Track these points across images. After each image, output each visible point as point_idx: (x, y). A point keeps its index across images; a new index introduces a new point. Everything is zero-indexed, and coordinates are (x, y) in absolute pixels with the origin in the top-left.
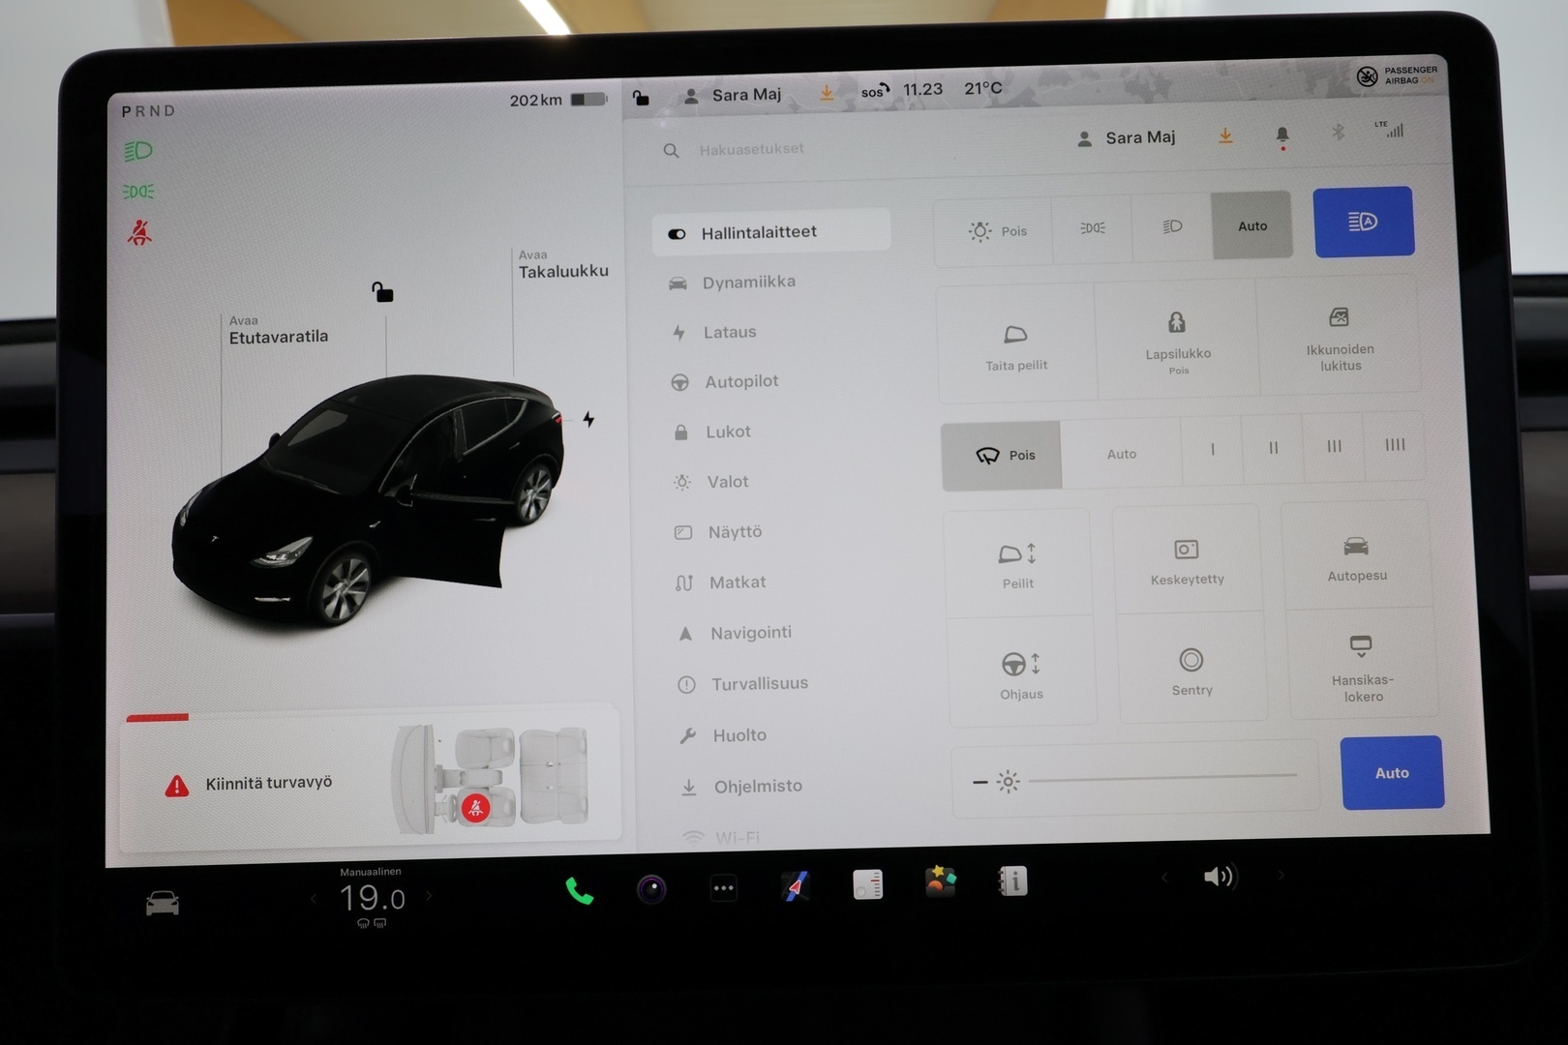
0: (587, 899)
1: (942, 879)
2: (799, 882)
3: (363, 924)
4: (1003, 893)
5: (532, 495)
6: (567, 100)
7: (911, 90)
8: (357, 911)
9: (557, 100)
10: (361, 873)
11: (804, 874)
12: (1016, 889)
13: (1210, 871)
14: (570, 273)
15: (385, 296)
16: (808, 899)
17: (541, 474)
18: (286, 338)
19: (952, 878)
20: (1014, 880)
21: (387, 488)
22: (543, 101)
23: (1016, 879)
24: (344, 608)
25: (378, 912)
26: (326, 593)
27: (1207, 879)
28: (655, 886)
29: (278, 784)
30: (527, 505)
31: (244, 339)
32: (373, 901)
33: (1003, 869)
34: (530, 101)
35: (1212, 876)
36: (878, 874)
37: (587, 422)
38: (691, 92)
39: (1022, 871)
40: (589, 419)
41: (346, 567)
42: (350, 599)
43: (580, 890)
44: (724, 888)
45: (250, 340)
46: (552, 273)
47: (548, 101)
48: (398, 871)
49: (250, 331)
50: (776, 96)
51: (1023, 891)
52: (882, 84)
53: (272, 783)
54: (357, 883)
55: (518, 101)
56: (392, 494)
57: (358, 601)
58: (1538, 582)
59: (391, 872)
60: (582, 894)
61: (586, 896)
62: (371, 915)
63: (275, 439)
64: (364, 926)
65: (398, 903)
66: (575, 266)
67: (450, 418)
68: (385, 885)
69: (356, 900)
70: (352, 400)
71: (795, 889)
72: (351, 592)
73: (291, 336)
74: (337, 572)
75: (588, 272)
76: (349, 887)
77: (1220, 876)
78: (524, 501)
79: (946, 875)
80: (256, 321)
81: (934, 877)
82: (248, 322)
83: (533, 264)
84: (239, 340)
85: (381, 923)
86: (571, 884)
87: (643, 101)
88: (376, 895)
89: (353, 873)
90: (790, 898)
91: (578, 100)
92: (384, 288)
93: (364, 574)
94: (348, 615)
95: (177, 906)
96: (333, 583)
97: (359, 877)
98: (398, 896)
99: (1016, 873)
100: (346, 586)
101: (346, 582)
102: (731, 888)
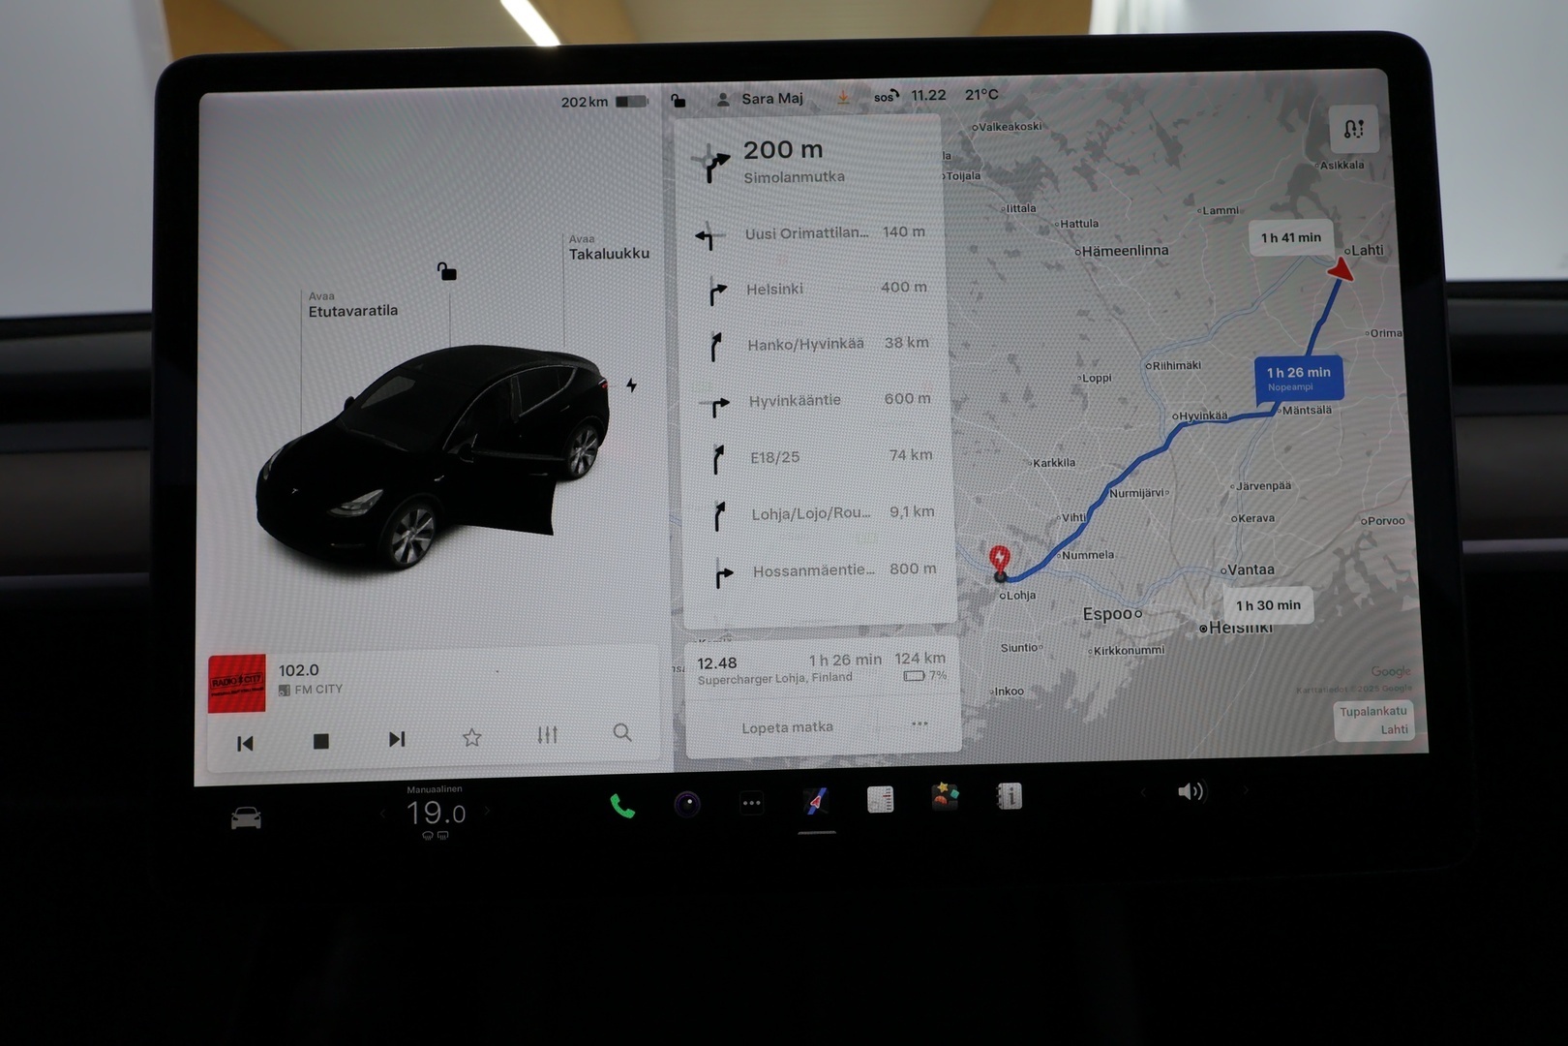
0: (629, 814)
1: (946, 794)
2: (819, 797)
3: (427, 836)
4: (1001, 807)
5: (581, 451)
6: (613, 102)
7: (918, 95)
8: (423, 825)
9: (604, 102)
10: (426, 790)
11: (823, 790)
12: (1012, 803)
13: (1184, 787)
14: (614, 255)
15: (449, 275)
16: (826, 812)
17: (589, 433)
18: (360, 312)
19: (955, 794)
20: (1011, 794)
21: (450, 446)
22: (591, 103)
24: (412, 553)
25: (441, 825)
26: (396, 539)
27: (1180, 794)
28: (690, 801)
30: (576, 462)
31: (322, 312)
32: (437, 815)
33: (1000, 785)
34: (580, 103)
35: (1185, 791)
36: (889, 790)
37: (630, 388)
38: (723, 96)
39: (1017, 787)
40: (632, 385)
41: (413, 516)
42: (417, 545)
43: (623, 805)
44: (752, 803)
45: (327, 314)
46: (599, 255)
47: (595, 102)
48: (459, 789)
49: (327, 305)
50: (798, 100)
51: (1018, 804)
52: (892, 90)
54: (422, 799)
55: (568, 102)
56: (455, 451)
57: (424, 547)
58: (1470, 547)
59: (454, 790)
60: (624, 809)
61: (629, 810)
62: (435, 828)
63: (350, 402)
64: (430, 838)
65: (459, 817)
66: (620, 249)
67: (507, 383)
68: (448, 801)
69: (422, 815)
70: (420, 367)
71: (816, 804)
72: (417, 539)
73: (365, 310)
74: (405, 521)
75: (631, 254)
76: (415, 803)
77: (1192, 791)
78: (574, 458)
79: (950, 791)
80: (333, 297)
81: (939, 793)
82: (326, 297)
83: (582, 247)
84: (317, 313)
85: (443, 836)
86: (615, 800)
87: (680, 103)
88: (439, 810)
89: (418, 791)
90: (811, 812)
91: (622, 102)
92: (449, 267)
93: (429, 523)
94: (415, 559)
95: (259, 821)
96: (402, 531)
97: (424, 794)
98: (459, 811)
99: (1012, 789)
100: (413, 533)
101: (413, 529)
102: (758, 803)
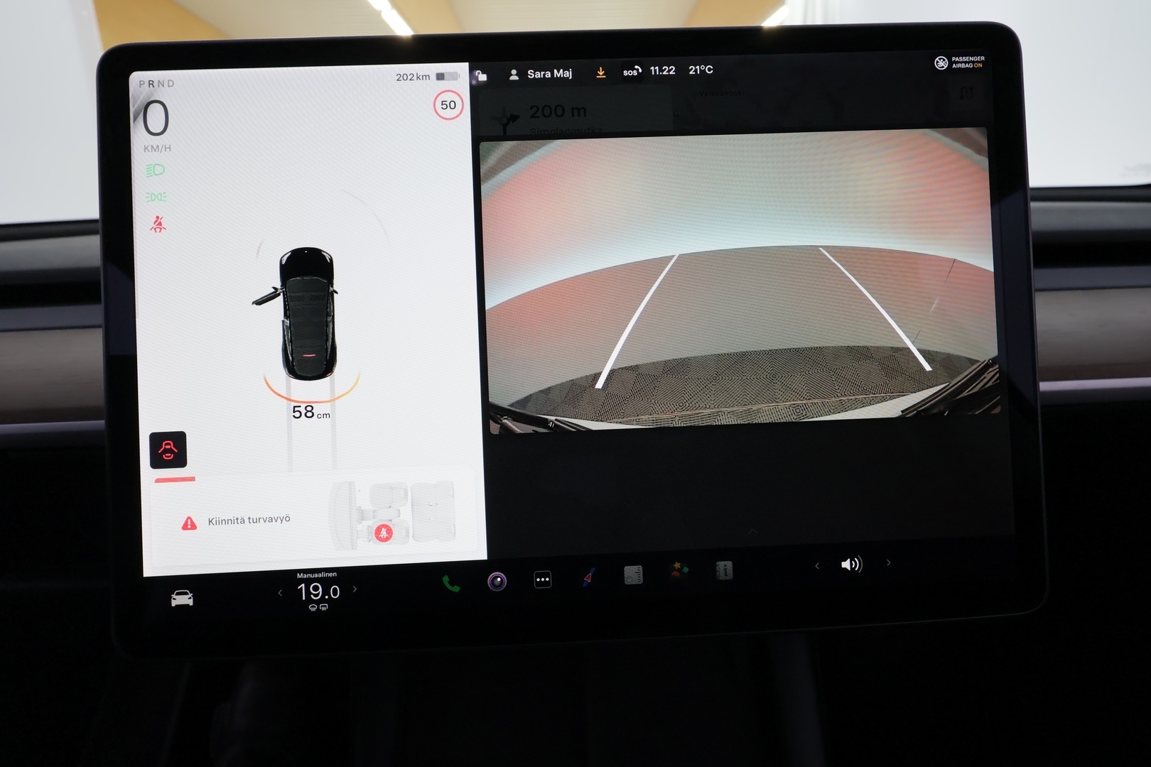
0: (456, 589)
1: (680, 570)
2: (590, 574)
3: (313, 608)
4: (718, 578)
6: (433, 77)
8: (309, 600)
9: (427, 77)
10: (311, 576)
11: (593, 570)
12: (726, 575)
16: (596, 585)
19: (686, 570)
22: (418, 78)
23: (725, 569)
25: (322, 600)
28: (499, 579)
29: (255, 521)
32: (319, 594)
33: (717, 563)
34: (409, 77)
36: (640, 568)
39: (729, 564)
43: (452, 583)
44: (543, 579)
47: (421, 77)
48: (335, 574)
53: (251, 520)
54: (308, 582)
55: (401, 77)
59: (330, 575)
60: (453, 585)
61: (455, 586)
62: (317, 602)
65: (335, 594)
68: (326, 583)
69: (308, 593)
71: (588, 579)
76: (303, 585)
79: (682, 567)
81: (674, 569)
85: (324, 607)
86: (446, 579)
88: (320, 590)
89: (305, 576)
90: (585, 585)
91: (440, 77)
95: (192, 600)
97: (309, 579)
98: (335, 589)
99: (725, 566)
102: (547, 579)
